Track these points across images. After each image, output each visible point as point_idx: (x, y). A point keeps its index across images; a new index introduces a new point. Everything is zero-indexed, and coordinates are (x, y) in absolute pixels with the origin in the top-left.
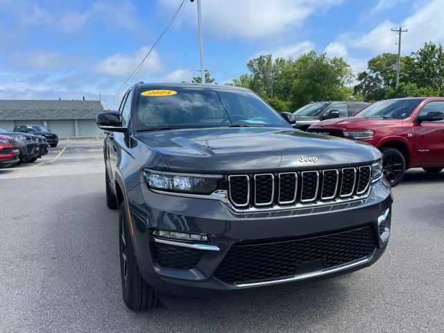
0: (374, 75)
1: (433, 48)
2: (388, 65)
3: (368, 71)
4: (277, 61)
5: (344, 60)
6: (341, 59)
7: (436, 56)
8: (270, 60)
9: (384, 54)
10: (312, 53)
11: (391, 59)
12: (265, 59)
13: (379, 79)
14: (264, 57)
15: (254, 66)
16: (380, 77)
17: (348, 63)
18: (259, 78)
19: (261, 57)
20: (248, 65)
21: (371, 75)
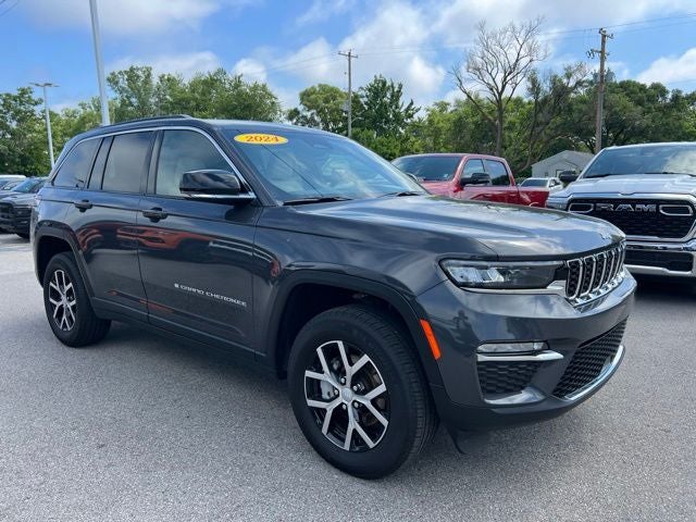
0: (308, 114)
1: (384, 83)
2: (326, 101)
3: (300, 108)
4: (162, 78)
5: (270, 88)
6: (264, 86)
7: (388, 95)
8: (149, 75)
9: (320, 85)
10: (221, 72)
11: (330, 94)
12: (140, 73)
13: (315, 121)
14: (138, 69)
15: (120, 84)
16: (316, 118)
17: (273, 93)
18: (131, 104)
19: (132, 70)
20: (109, 80)
21: (305, 114)
